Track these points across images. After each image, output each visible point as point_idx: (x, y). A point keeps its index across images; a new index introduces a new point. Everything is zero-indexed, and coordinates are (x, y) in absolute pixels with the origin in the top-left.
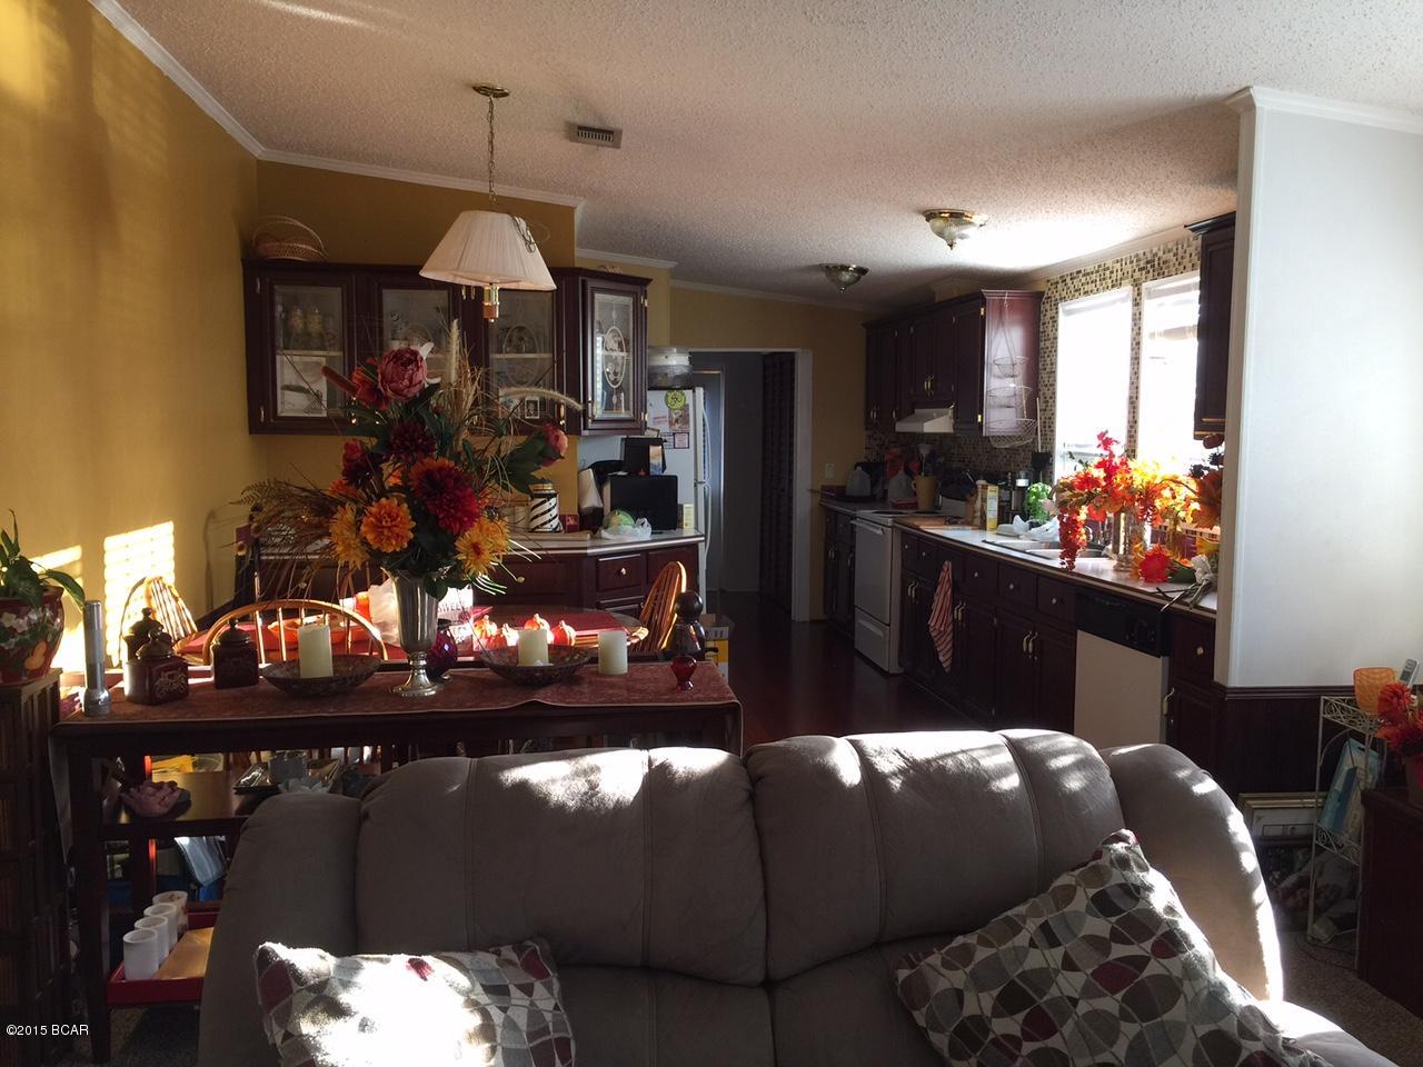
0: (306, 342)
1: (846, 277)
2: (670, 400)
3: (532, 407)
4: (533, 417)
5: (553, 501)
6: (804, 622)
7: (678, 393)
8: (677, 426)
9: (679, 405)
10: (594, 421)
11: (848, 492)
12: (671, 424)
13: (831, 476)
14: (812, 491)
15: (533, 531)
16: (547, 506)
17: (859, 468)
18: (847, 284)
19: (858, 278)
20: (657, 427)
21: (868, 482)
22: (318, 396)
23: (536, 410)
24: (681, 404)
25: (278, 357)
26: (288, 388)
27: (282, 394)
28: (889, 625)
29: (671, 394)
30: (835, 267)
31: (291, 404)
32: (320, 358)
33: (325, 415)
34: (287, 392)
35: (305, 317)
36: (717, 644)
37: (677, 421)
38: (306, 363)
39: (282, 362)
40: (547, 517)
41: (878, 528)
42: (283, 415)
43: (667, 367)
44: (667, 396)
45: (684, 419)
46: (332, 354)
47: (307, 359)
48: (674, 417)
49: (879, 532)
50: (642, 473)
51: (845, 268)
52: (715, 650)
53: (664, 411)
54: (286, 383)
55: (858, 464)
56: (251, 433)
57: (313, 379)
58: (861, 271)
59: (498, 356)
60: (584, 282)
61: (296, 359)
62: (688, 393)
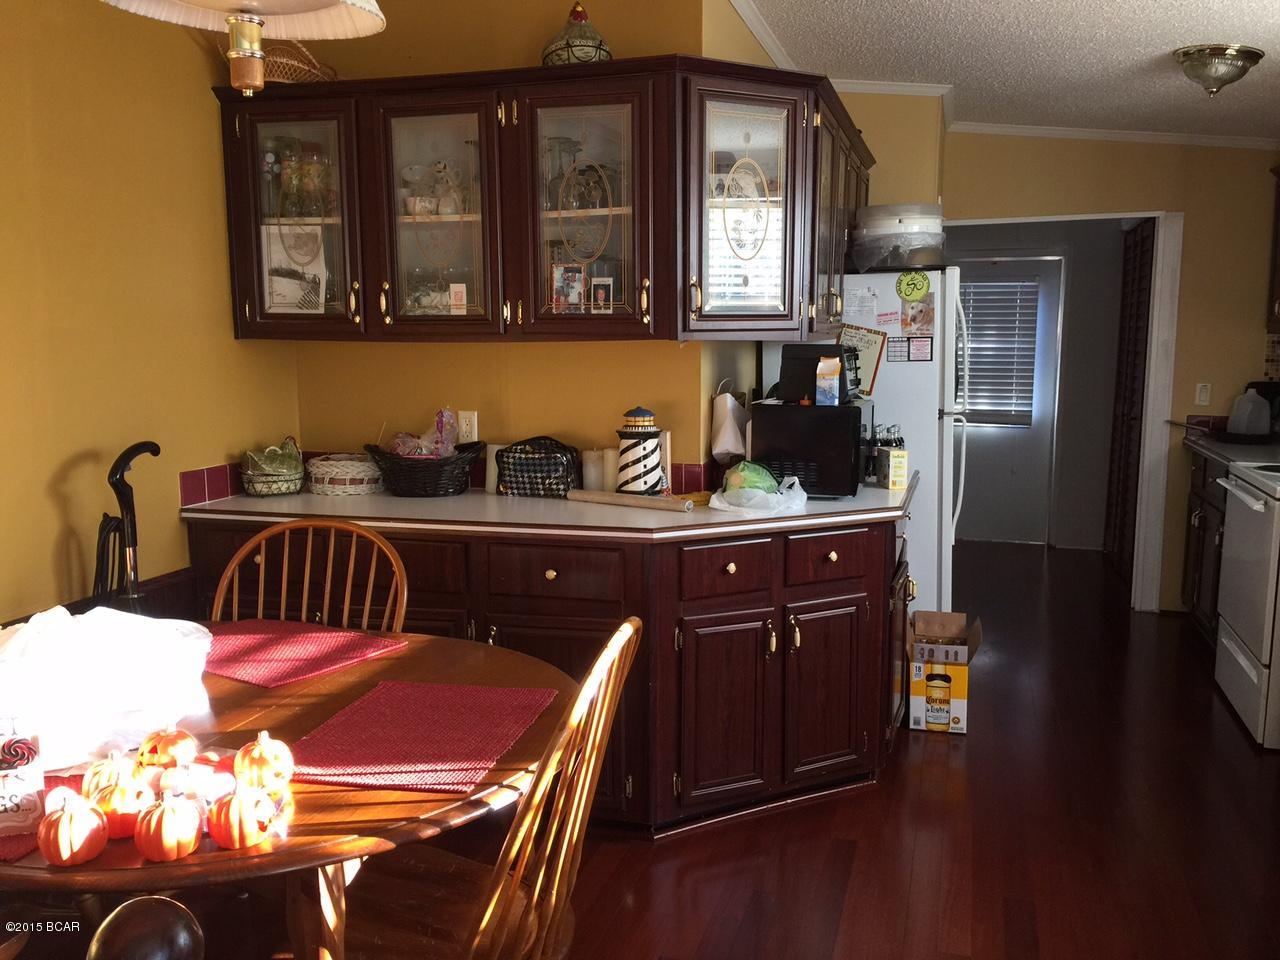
0: (300, 206)
1: (1220, 68)
2: (904, 286)
3: (601, 293)
4: (603, 311)
5: (651, 444)
6: (1152, 613)
7: (917, 277)
8: (914, 327)
9: (918, 295)
10: (702, 317)
11: (1230, 429)
12: (904, 323)
13: (1205, 401)
14: (1172, 424)
15: (619, 490)
16: (639, 452)
17: (1252, 391)
18: (1223, 82)
19: (1243, 71)
20: (882, 329)
21: (1266, 413)
22: (315, 283)
23: (607, 299)
24: (923, 291)
25: (263, 228)
26: (277, 272)
27: (271, 281)
28: (1268, 667)
29: (907, 278)
30: (1201, 51)
31: (282, 296)
32: (314, 226)
33: (321, 311)
34: (275, 278)
35: (301, 168)
36: (950, 671)
37: (914, 319)
38: (298, 237)
39: (269, 235)
40: (640, 468)
41: (1258, 499)
42: (270, 311)
43: (898, 236)
44: (899, 282)
45: (926, 315)
46: (329, 221)
47: (298, 230)
48: (911, 313)
49: (1258, 506)
50: (806, 402)
51: (1219, 51)
52: (946, 678)
53: (896, 304)
54: (275, 265)
55: (1251, 385)
56: (236, 337)
57: (307, 259)
58: (1251, 56)
59: (554, 214)
60: (685, 83)
61: (285, 230)
62: (934, 276)
